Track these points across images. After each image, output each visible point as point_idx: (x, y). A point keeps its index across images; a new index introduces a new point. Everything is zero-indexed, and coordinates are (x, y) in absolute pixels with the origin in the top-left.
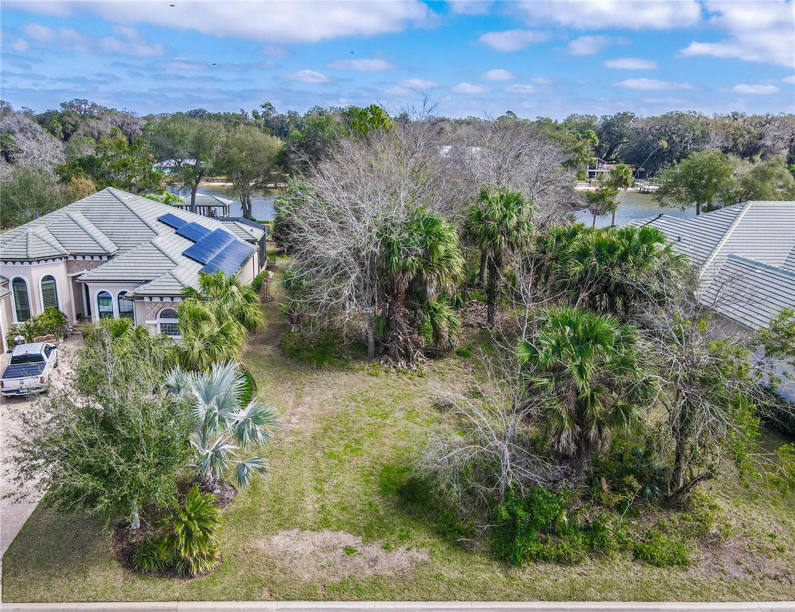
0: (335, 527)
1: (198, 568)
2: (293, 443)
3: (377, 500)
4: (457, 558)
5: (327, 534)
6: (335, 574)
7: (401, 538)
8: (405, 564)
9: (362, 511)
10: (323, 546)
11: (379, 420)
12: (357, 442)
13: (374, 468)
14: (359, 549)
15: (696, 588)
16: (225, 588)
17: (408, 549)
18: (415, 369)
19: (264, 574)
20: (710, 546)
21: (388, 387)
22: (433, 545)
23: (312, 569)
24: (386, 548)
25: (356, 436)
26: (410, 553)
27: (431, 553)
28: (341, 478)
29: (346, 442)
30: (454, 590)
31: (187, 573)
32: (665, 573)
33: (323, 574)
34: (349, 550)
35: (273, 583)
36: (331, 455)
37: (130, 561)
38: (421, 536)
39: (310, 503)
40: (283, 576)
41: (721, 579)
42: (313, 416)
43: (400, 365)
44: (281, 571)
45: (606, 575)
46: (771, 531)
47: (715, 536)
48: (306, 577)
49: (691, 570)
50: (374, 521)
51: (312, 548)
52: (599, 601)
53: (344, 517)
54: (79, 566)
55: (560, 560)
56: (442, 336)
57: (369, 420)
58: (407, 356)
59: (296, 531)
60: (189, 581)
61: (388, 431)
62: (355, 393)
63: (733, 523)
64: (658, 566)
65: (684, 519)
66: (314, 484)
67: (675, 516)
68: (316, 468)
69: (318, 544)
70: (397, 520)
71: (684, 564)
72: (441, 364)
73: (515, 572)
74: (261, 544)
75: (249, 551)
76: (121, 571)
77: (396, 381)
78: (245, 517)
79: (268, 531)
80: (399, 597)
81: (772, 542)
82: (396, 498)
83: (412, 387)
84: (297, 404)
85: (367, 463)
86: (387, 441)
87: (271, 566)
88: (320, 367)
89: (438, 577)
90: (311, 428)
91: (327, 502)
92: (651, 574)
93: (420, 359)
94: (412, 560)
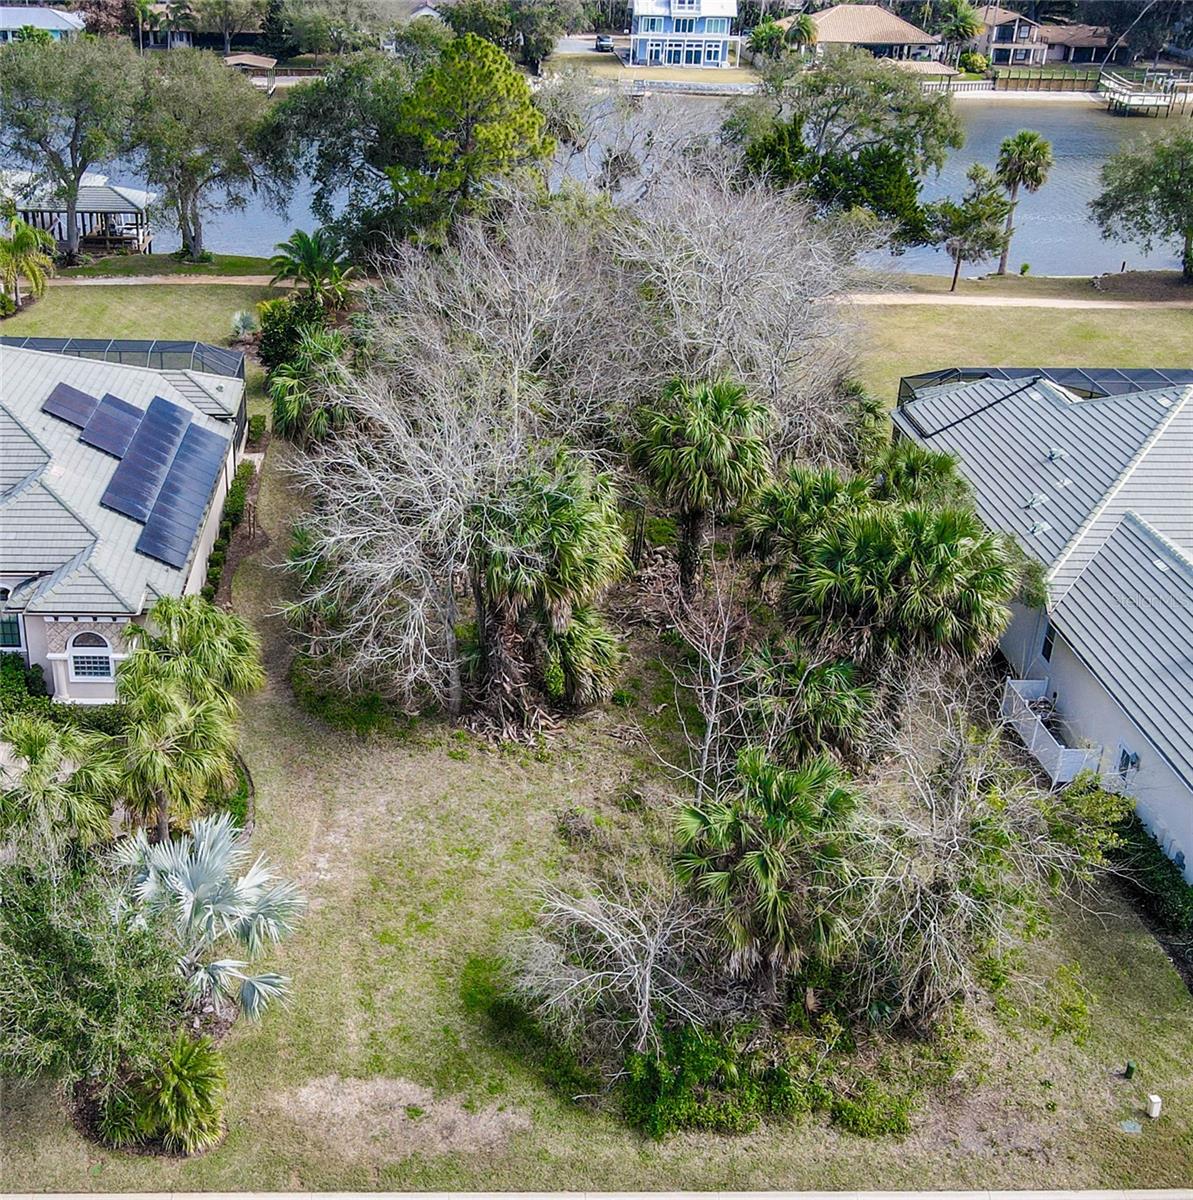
0: (391, 1071)
1: (195, 1144)
2: (323, 913)
3: (456, 1021)
4: (571, 1122)
5: (380, 1083)
6: (393, 1149)
7: (491, 1089)
8: (495, 1133)
9: (434, 1042)
10: (375, 1104)
11: (465, 862)
12: (427, 908)
13: (453, 962)
14: (428, 1109)
15: (908, 1170)
16: (236, 1173)
17: (500, 1109)
18: (532, 743)
19: (289, 1150)
20: (948, 1102)
21: (483, 785)
22: (538, 1102)
23: (359, 1141)
24: (468, 1107)
25: (427, 897)
26: (503, 1116)
27: (535, 1115)
28: (401, 983)
29: (409, 909)
30: (562, 1175)
31: (179, 1148)
32: (870, 1145)
33: (375, 1150)
34: (413, 1111)
35: (304, 1164)
36: (384, 938)
37: (94, 1128)
38: (522, 1087)
39: (353, 1031)
40: (317, 1153)
41: (948, 1155)
42: (354, 853)
43: (505, 735)
44: (314, 1145)
45: (784, 1151)
46: (1047, 1076)
47: (960, 1084)
48: (351, 1154)
49: (908, 1141)
50: (451, 1060)
51: (358, 1107)
52: (766, 1190)
53: (406, 1053)
54: (22, 1138)
55: (719, 1128)
56: (581, 685)
57: (447, 863)
58: (519, 717)
59: (334, 1078)
60: (185, 1161)
61: (480, 886)
62: (425, 801)
63: (993, 1062)
64: (862, 1135)
65: (921, 1056)
66: (358, 993)
67: (908, 1052)
68: (361, 966)
69: (367, 1100)
70: (487, 1059)
71: (900, 1130)
72: (580, 731)
73: (651, 1146)
74: (282, 1100)
75: (265, 1112)
76: (83, 1145)
77: (497, 771)
78: (255, 1054)
79: (293, 1079)
80: (483, 1186)
81: (1043, 1094)
82: (488, 1020)
83: (524, 785)
84: (328, 826)
85: (442, 951)
86: (475, 907)
87: (299, 1137)
88: (362, 739)
89: (542, 1155)
90: (350, 879)
91: (379, 1026)
92: (848, 1148)
93: (542, 723)
94: (505, 1128)
